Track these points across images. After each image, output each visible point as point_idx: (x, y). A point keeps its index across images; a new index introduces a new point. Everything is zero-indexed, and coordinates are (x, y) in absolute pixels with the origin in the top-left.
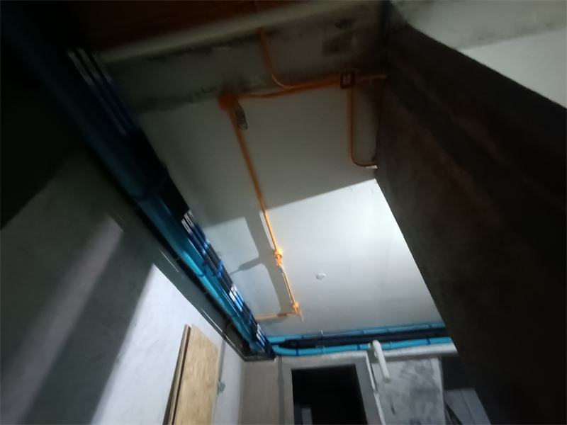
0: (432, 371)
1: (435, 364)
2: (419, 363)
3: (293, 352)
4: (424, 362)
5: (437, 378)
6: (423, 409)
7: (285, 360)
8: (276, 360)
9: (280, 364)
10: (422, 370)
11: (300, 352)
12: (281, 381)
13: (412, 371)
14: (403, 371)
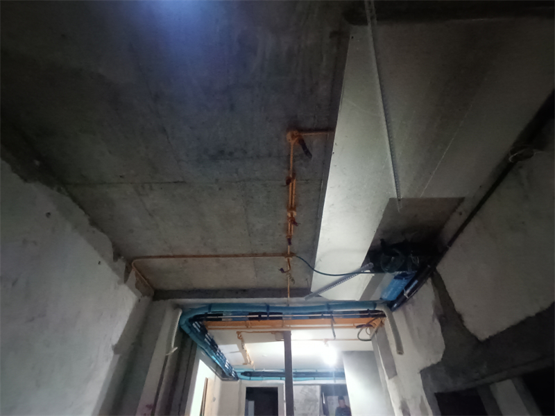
0: (316, 391)
1: (318, 388)
2: (310, 387)
3: (248, 378)
4: (313, 387)
5: (318, 394)
6: (309, 409)
7: (243, 381)
8: (239, 381)
9: (241, 383)
10: (311, 390)
11: (252, 378)
12: (240, 393)
13: (306, 390)
14: (302, 391)
